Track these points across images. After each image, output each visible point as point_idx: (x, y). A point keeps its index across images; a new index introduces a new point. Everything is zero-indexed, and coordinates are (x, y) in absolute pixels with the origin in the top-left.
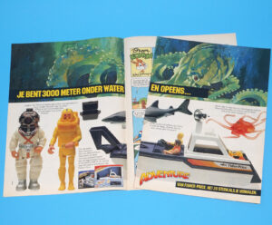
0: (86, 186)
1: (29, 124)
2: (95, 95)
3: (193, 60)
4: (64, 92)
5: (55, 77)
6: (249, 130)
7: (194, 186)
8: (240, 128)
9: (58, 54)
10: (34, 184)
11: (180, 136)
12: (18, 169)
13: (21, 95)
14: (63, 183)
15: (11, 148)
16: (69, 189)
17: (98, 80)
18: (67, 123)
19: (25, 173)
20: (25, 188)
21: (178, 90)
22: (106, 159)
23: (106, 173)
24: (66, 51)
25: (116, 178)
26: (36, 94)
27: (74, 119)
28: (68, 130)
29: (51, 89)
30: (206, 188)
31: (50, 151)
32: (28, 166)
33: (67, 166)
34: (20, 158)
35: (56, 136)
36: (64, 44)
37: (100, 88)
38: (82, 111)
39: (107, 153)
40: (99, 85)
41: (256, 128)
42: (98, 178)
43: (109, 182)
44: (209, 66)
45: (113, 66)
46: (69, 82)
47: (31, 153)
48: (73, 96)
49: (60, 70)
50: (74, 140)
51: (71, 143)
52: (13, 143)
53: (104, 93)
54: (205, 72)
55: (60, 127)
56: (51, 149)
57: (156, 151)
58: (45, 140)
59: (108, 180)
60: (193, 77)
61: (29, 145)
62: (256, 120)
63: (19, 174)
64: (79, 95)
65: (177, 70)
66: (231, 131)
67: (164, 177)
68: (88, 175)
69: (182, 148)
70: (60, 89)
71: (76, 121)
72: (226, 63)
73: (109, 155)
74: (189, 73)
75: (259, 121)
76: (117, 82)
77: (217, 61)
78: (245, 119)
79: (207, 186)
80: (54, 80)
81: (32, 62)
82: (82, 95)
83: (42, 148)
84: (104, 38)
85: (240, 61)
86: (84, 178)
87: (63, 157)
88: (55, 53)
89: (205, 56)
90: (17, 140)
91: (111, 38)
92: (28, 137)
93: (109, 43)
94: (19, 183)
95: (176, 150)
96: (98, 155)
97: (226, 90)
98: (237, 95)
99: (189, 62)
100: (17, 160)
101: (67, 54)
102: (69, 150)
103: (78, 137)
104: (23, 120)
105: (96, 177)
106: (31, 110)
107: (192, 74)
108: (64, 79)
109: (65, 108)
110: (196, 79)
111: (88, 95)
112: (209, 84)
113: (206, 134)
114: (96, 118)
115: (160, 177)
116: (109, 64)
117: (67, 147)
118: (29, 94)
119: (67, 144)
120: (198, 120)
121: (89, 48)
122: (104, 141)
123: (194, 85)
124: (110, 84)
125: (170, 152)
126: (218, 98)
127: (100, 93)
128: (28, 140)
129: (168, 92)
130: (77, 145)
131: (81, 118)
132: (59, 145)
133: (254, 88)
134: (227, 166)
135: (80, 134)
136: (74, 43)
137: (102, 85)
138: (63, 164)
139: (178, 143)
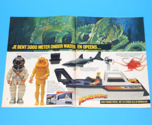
0: (51, 103)
1: (19, 65)
2: (58, 49)
3: (99, 28)
4: (41, 47)
5: (35, 38)
6: (138, 65)
7: (111, 102)
8: (133, 65)
9: (37, 24)
10: (20, 101)
11: (98, 74)
12: (11, 91)
13: (15, 47)
14: (37, 100)
15: (7, 78)
16: (41, 105)
17: (61, 41)
18: (41, 65)
19: (15, 94)
20: (15, 102)
21: (93, 47)
22: (64, 88)
23: (63, 97)
24: (42, 23)
25: (69, 99)
26: (23, 47)
27: (45, 63)
28: (41, 69)
29: (32, 44)
30: (118, 102)
31: (31, 81)
32: (17, 89)
33: (40, 91)
34: (13, 84)
35: (34, 73)
36: (41, 19)
37: (62, 46)
38: (50, 58)
39: (64, 84)
40: (61, 44)
41: (142, 64)
42: (58, 99)
43: (65, 102)
44: (109, 31)
45: (70, 33)
46: (43, 41)
47: (19, 82)
48: (45, 49)
49: (38, 33)
50: (45, 76)
51: (43, 77)
52: (9, 76)
53: (64, 49)
54: (107, 35)
55: (37, 67)
56: (31, 80)
57: (85, 84)
58: (28, 75)
59: (64, 100)
60: (101, 38)
61: (18, 77)
62: (141, 59)
63: (11, 94)
64: (49, 49)
65: (91, 35)
66: (127, 67)
67: (93, 98)
68: (53, 97)
69: (101, 80)
70: (38, 45)
71: (47, 64)
72: (119, 28)
73: (65, 86)
74: (98, 36)
75: (143, 60)
76: (72, 43)
77: (114, 28)
78: (135, 60)
79: (118, 101)
80: (34, 39)
81: (22, 28)
82: (50, 49)
83: (26, 80)
84: (65, 16)
85: (126, 26)
86: (50, 98)
87: (38, 85)
88: (36, 23)
89: (106, 25)
90: (11, 74)
91: (69, 16)
92: (18, 73)
93: (68, 19)
94: (12, 100)
95: (98, 82)
96: (59, 85)
97: (121, 44)
98: (128, 46)
99: (97, 30)
100: (11, 85)
101: (43, 24)
102: (41, 81)
103: (48, 74)
104: (15, 62)
105: (57, 98)
106: (20, 56)
107: (100, 37)
108: (40, 39)
109: (40, 56)
110: (103, 39)
111: (54, 50)
112: (111, 42)
113: (113, 70)
114: (59, 63)
115: (90, 99)
116: (68, 32)
117: (40, 80)
118: (20, 47)
119: (41, 78)
120: (107, 63)
121: (56, 21)
122: (63, 77)
123: (102, 43)
124: (67, 44)
125: (94, 83)
126: (117, 49)
127: (61, 48)
128: (18, 74)
129: (87, 49)
130: (47, 78)
131: (49, 62)
132: (36, 78)
133: (137, 41)
134: (128, 88)
135: (49, 72)
136: (47, 18)
137: (63, 44)
138: (38, 89)
139: (98, 78)
